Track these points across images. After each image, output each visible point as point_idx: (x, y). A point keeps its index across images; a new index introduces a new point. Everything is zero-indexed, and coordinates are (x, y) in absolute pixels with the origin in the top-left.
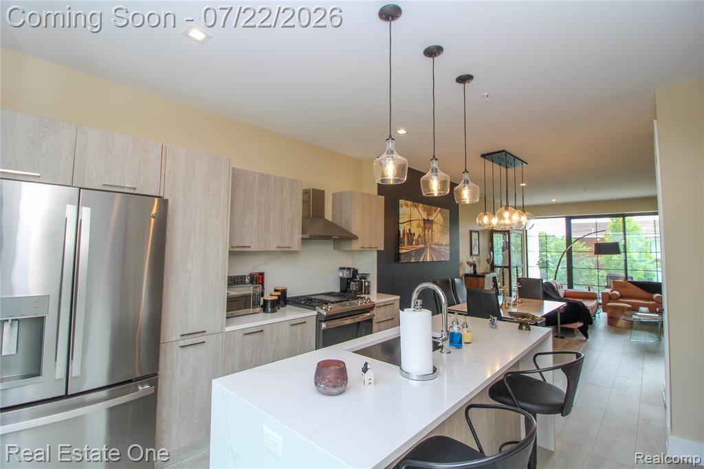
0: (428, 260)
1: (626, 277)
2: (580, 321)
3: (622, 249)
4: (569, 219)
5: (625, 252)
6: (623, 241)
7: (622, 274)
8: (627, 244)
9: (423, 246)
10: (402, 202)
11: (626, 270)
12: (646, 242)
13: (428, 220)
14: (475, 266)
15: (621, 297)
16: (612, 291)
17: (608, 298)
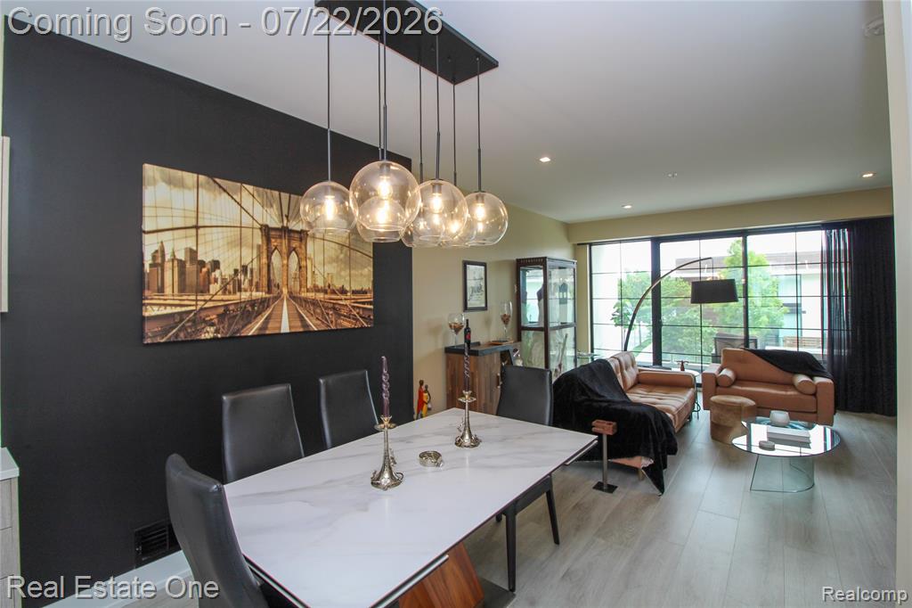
0: (285, 328)
1: (747, 340)
2: (647, 455)
3: (740, 291)
4: (656, 242)
5: (746, 297)
6: (743, 280)
7: (740, 334)
8: (749, 285)
9: (257, 295)
10: (150, 170)
11: (746, 328)
12: (774, 282)
13: (285, 231)
14: (468, 331)
15: (738, 380)
16: (721, 370)
17: (714, 385)
